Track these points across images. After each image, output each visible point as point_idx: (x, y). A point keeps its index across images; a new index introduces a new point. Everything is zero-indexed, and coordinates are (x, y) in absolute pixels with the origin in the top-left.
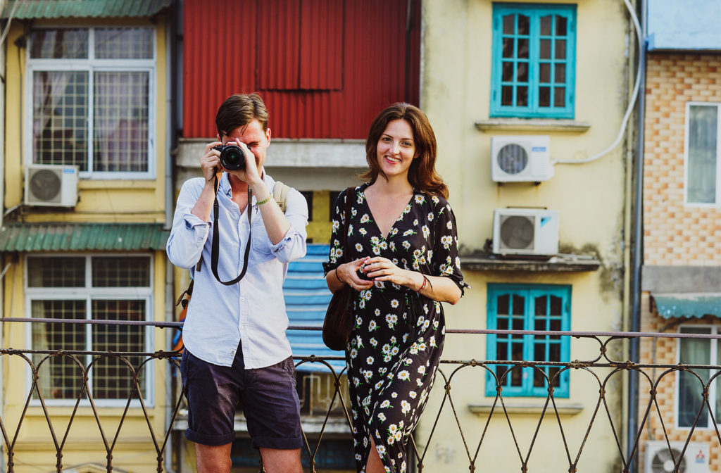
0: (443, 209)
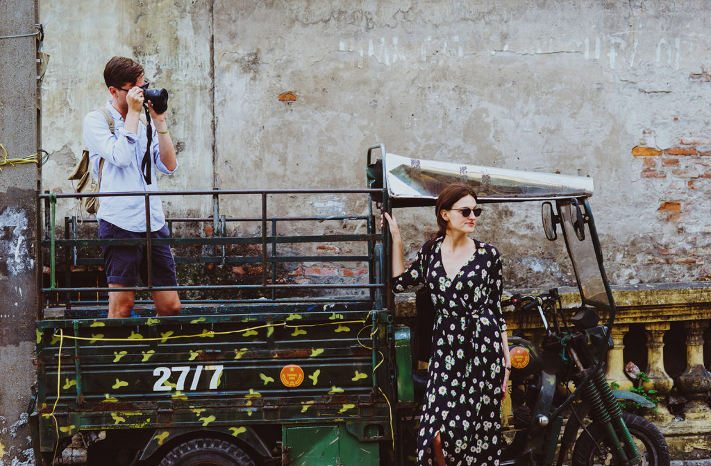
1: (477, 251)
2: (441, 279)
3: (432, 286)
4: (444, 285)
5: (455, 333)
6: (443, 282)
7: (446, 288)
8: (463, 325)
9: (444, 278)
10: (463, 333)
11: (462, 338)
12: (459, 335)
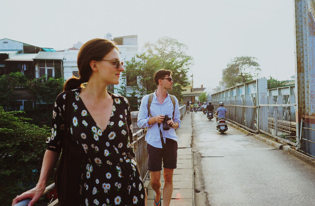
1: (114, 101)
2: (94, 128)
3: (83, 136)
4: (97, 134)
5: (111, 181)
6: (95, 131)
7: (99, 137)
8: (120, 173)
9: (95, 127)
10: (119, 180)
11: (119, 185)
12: (117, 183)
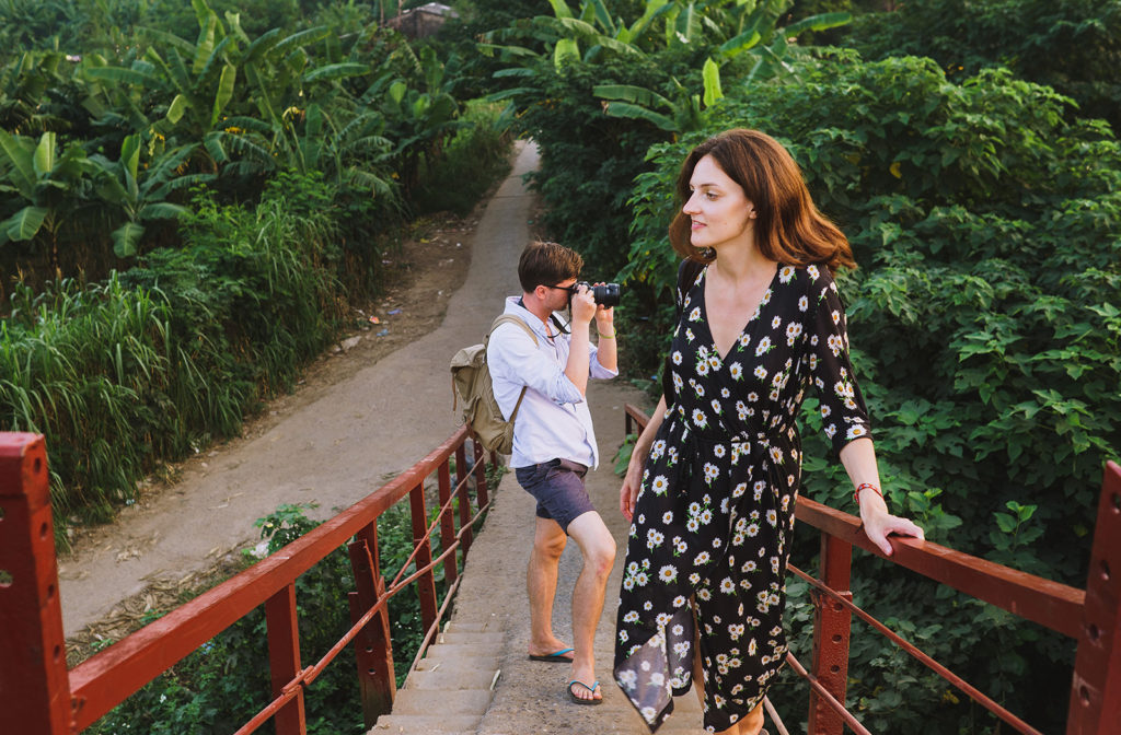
0: (825, 290)
